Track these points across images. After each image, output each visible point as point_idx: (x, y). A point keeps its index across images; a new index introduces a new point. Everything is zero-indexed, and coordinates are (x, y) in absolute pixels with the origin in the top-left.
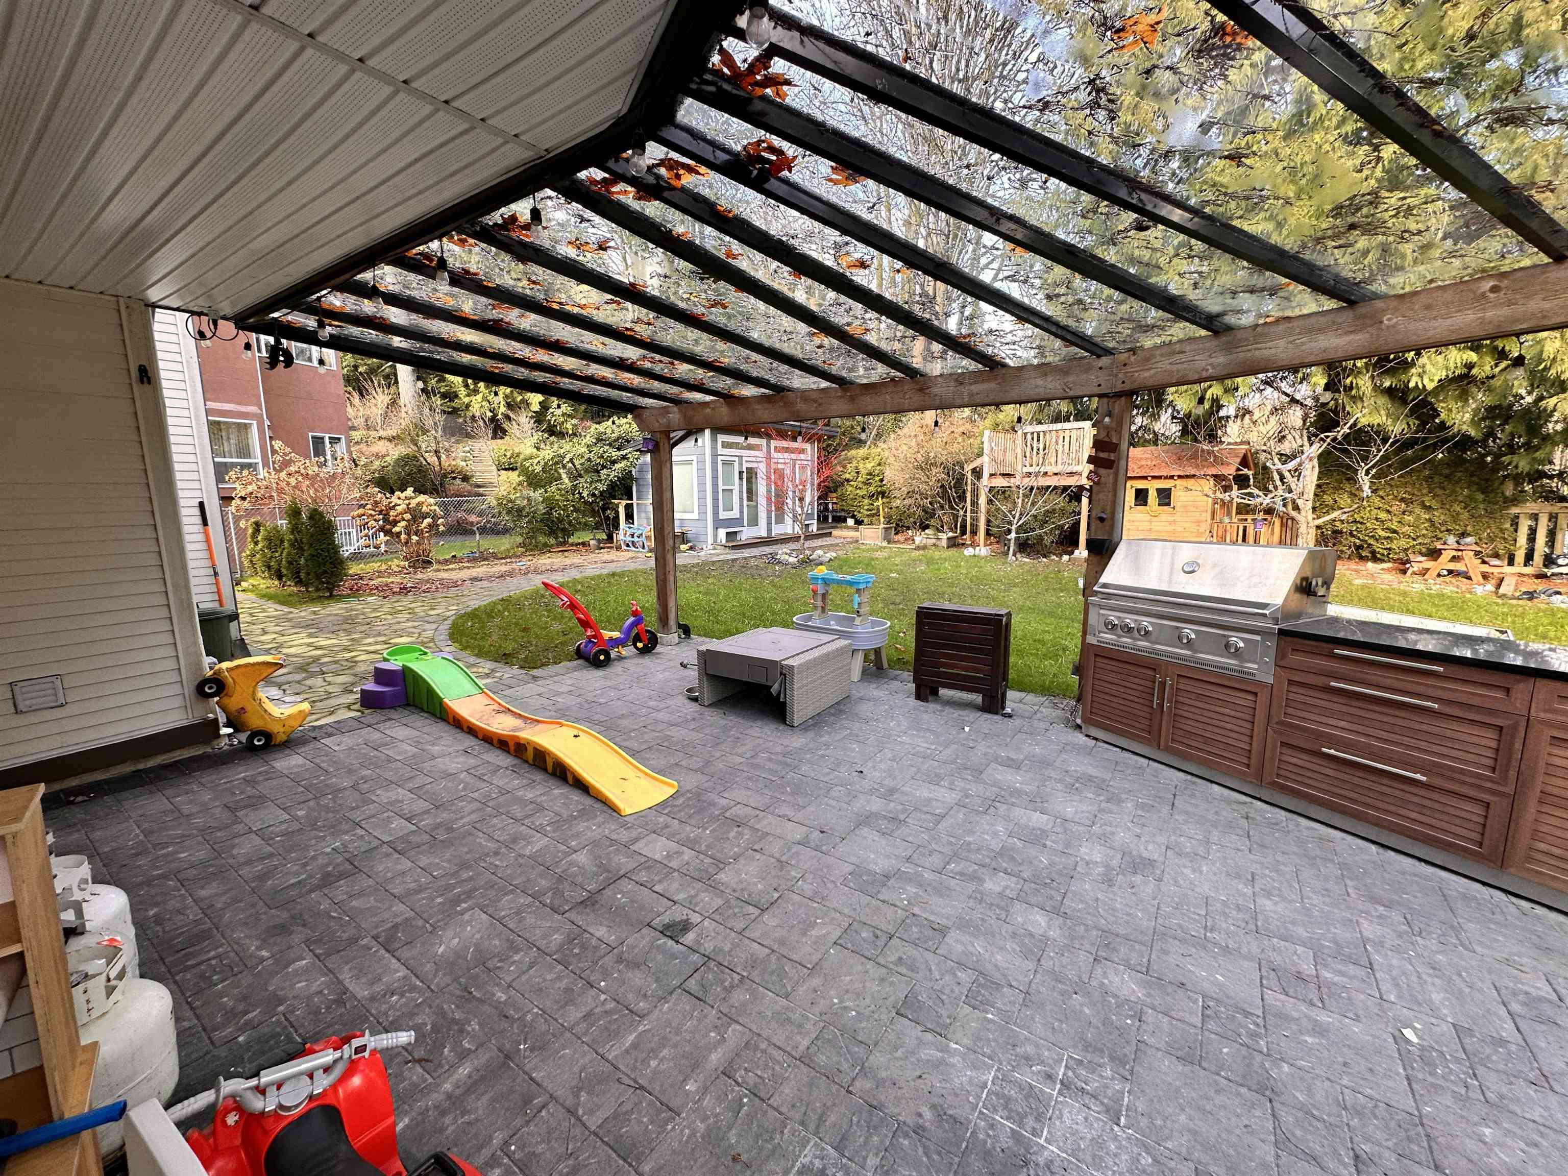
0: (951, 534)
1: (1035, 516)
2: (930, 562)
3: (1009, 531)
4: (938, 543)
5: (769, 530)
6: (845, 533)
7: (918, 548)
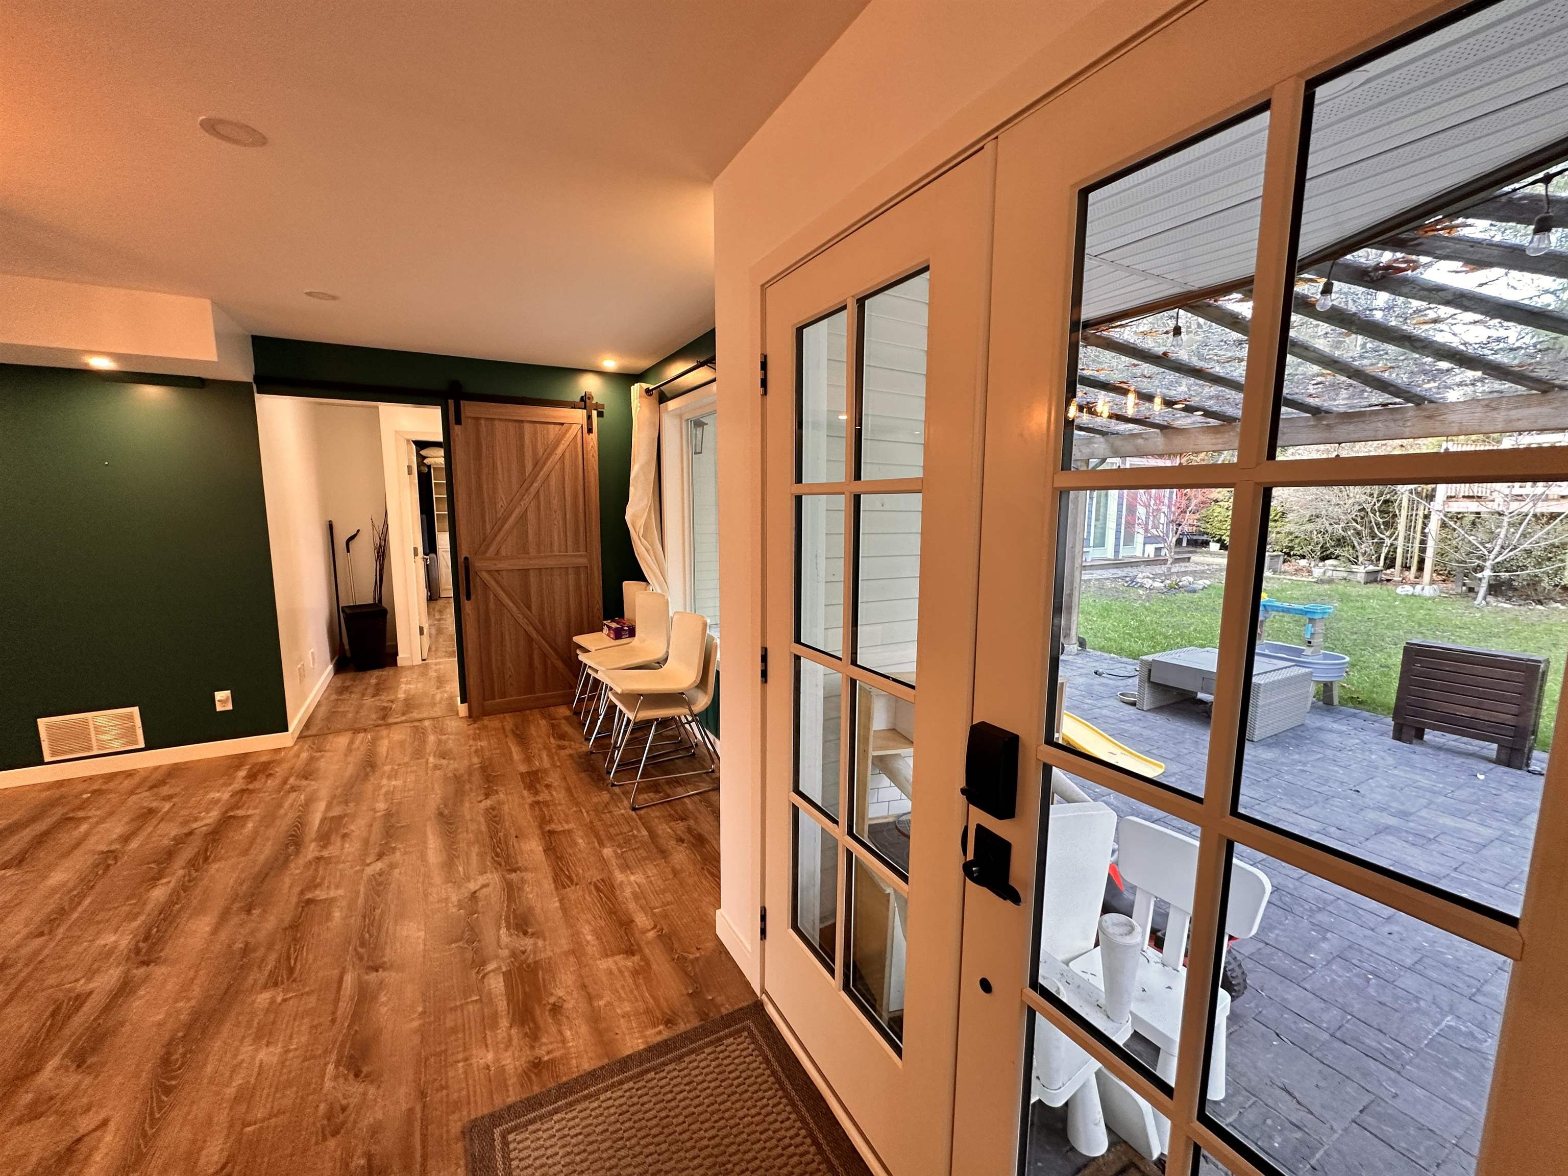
0: (1371, 568)
1: (1528, 552)
2: (1344, 598)
3: (1481, 569)
4: (1351, 577)
5: (1117, 552)
6: (1210, 559)
7: (1320, 581)
